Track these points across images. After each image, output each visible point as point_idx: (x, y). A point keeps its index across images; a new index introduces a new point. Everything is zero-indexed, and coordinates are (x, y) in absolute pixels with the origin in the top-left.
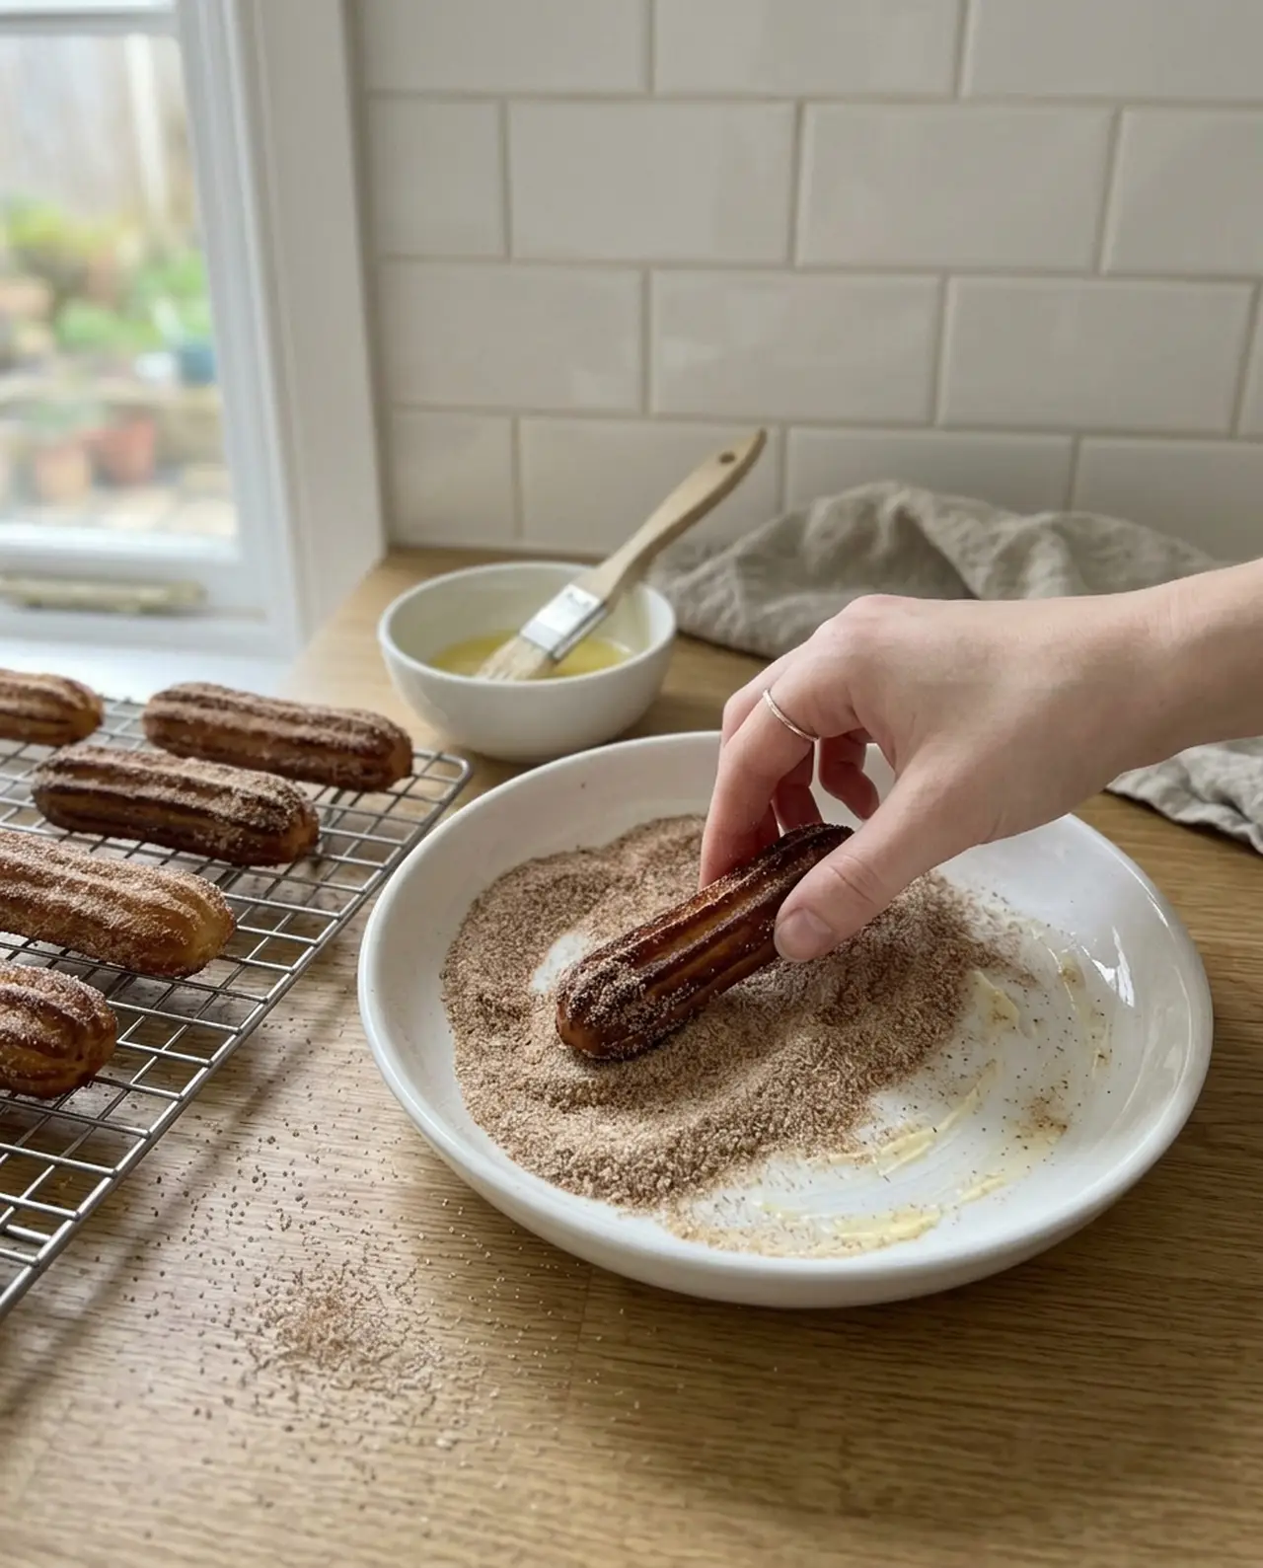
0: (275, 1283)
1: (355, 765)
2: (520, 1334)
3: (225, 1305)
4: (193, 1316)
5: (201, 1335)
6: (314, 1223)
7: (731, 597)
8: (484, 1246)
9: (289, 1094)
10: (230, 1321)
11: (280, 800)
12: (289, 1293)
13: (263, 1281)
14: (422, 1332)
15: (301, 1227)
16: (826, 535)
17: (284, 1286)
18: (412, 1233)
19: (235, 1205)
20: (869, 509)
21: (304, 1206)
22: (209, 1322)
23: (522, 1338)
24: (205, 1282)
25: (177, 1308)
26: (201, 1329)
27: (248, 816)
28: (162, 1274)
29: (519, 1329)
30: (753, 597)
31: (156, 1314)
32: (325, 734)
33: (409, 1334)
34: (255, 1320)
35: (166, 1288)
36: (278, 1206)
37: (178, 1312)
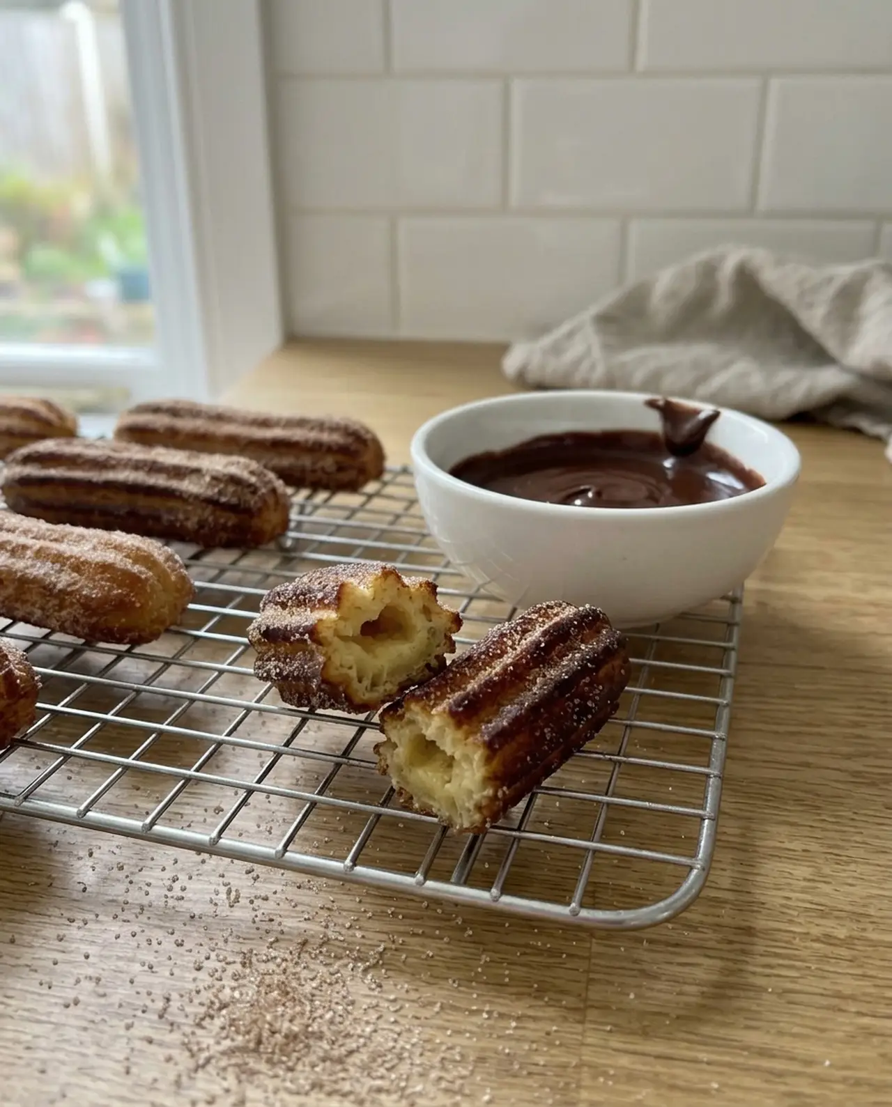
0: (219, 965)
1: (329, 462)
2: (514, 1024)
3: (158, 992)
4: (120, 1006)
5: (128, 1027)
6: (266, 899)
7: (588, 352)
8: (464, 921)
9: (236, 763)
10: (165, 1009)
11: (253, 479)
12: (236, 977)
13: (206, 964)
14: (396, 1022)
15: (252, 902)
16: (671, 295)
17: (231, 970)
18: (379, 909)
19: (175, 880)
20: (709, 271)
21: (255, 879)
22: (139, 1013)
23: (516, 1028)
24: (137, 967)
25: (104, 995)
26: (129, 1021)
27: (220, 493)
28: (87, 957)
29: (510, 1017)
30: (607, 348)
31: (76, 1002)
32: (298, 434)
33: (382, 1024)
34: (196, 1010)
35: (90, 971)
36: (226, 880)
37: (103, 1001)
